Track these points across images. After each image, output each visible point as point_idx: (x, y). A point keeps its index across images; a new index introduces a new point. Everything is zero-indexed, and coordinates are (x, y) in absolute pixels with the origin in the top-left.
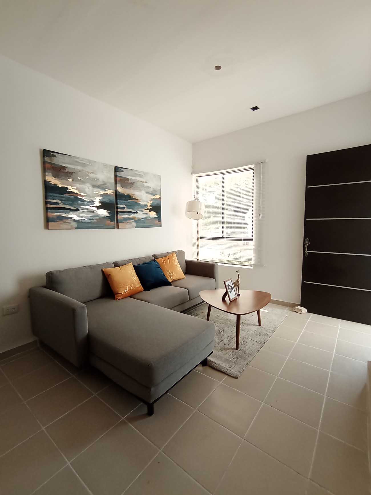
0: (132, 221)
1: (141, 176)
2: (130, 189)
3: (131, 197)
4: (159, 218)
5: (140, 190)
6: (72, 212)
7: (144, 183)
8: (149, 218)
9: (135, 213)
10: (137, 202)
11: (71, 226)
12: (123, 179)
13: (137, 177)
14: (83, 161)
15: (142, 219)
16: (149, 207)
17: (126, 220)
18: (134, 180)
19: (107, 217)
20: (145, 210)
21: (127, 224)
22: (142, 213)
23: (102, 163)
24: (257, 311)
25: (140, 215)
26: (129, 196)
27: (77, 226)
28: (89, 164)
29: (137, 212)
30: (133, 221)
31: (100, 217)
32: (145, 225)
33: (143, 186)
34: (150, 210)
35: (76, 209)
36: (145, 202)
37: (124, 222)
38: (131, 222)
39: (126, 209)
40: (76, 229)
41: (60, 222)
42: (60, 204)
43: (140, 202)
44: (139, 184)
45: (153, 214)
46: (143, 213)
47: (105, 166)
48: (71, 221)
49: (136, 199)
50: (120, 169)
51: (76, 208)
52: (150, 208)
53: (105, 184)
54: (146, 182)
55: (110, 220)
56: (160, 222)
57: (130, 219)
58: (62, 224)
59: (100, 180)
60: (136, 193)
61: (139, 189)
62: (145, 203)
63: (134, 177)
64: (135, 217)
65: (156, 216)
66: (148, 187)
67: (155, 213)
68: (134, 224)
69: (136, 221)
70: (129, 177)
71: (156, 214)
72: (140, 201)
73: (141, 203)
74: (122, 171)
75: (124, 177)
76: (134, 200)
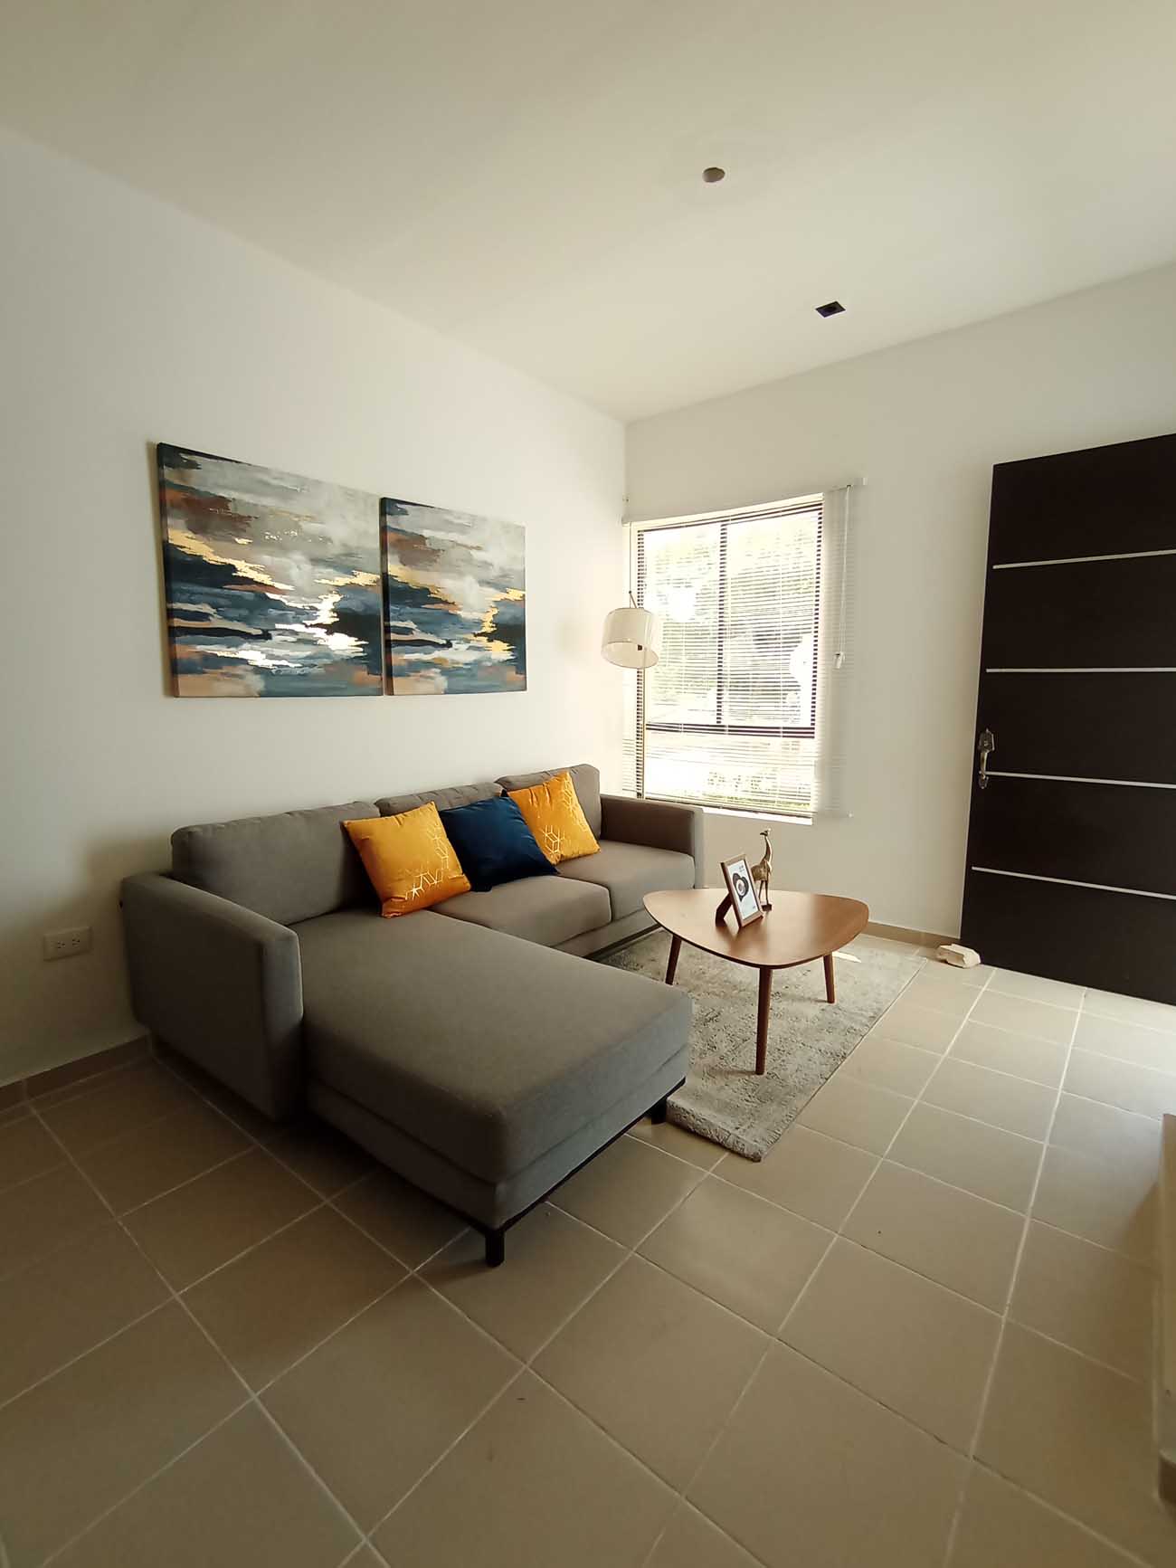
0: (434, 672)
1: (463, 529)
2: (428, 570)
3: (432, 595)
4: (519, 662)
5: (461, 574)
6: (250, 642)
7: (473, 552)
8: (489, 664)
9: (443, 646)
10: (451, 612)
11: (247, 686)
12: (406, 538)
13: (450, 532)
14: (281, 479)
15: (465, 667)
16: (488, 628)
17: (415, 667)
18: (443, 541)
19: (355, 661)
20: (476, 636)
21: (418, 681)
22: (467, 646)
23: (341, 488)
24: (822, 959)
25: (460, 654)
26: (425, 591)
27: (266, 687)
28: (299, 489)
29: (449, 645)
30: (438, 671)
31: (336, 659)
32: (474, 683)
33: (469, 560)
34: (491, 637)
35: (260, 632)
36: (475, 611)
37: (409, 676)
38: (432, 675)
39: (417, 635)
40: (261, 695)
41: (211, 673)
42: (211, 618)
43: (459, 612)
44: (455, 554)
45: (500, 651)
46: (470, 648)
47: (351, 495)
48: (247, 671)
49: (446, 602)
50: (399, 506)
51: (263, 630)
52: (492, 629)
53: (349, 555)
54: (478, 548)
55: (365, 666)
56: (522, 676)
57: (429, 665)
58: (218, 680)
59: (336, 542)
60: (447, 584)
61: (456, 570)
62: (475, 613)
63: (442, 533)
64: (445, 660)
65: (508, 656)
66: (486, 565)
67: (505, 646)
68: (442, 682)
69: (446, 672)
70: (426, 533)
71: (509, 650)
72: (460, 610)
73: (462, 614)
74: (405, 513)
75: (409, 530)
76: (441, 606)
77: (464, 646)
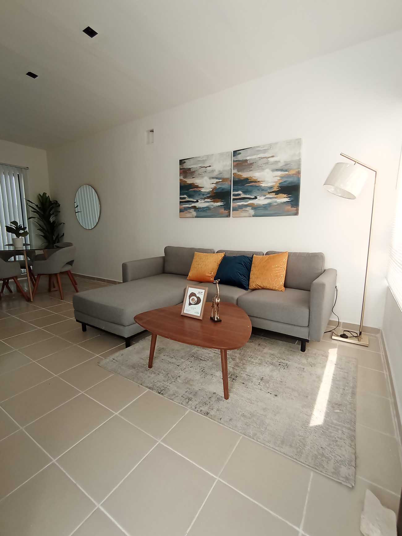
0: (248, 209)
1: (265, 151)
2: (248, 172)
3: (249, 180)
4: (295, 202)
5: (263, 169)
8: (275, 204)
10: (258, 185)
12: (240, 162)
13: (258, 154)
15: (263, 206)
16: (275, 189)
17: (241, 207)
18: (255, 158)
19: (220, 206)
20: (269, 193)
25: (261, 201)
26: (247, 179)
28: (207, 159)
29: (256, 198)
30: (251, 208)
32: (267, 212)
33: (267, 163)
34: (277, 193)
36: (269, 183)
39: (243, 196)
43: (261, 185)
45: (283, 199)
46: (266, 198)
49: (255, 182)
50: (238, 152)
51: (196, 200)
52: (278, 189)
53: (221, 173)
54: (273, 156)
55: (223, 208)
56: (295, 209)
57: (246, 206)
59: (217, 170)
61: (260, 168)
63: (256, 156)
64: (253, 204)
65: (287, 200)
67: (285, 196)
68: (252, 212)
69: (254, 208)
70: (248, 158)
71: (287, 197)
74: (240, 153)
75: (241, 159)
76: (253, 184)
77: (263, 198)
